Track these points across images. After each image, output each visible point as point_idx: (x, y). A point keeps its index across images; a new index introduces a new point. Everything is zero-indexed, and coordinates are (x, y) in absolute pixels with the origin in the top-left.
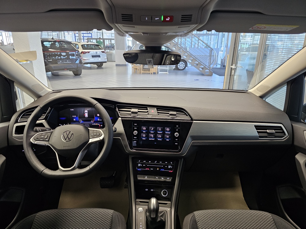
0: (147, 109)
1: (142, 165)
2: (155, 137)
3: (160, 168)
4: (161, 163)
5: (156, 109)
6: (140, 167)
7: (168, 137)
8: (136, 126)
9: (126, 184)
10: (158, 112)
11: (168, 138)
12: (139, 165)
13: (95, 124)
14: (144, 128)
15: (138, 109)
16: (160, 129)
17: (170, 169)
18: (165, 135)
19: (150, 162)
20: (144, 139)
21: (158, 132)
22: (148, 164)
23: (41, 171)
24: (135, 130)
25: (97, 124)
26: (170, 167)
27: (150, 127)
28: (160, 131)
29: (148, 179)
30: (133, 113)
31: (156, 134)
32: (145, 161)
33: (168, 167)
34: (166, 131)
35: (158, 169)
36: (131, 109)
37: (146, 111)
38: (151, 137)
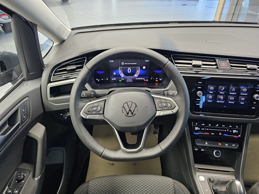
0: (215, 61)
1: (200, 129)
2: (226, 99)
3: (223, 133)
4: (223, 127)
5: (228, 61)
6: (197, 131)
7: (243, 99)
8: (200, 85)
9: (155, 130)
10: (232, 66)
11: (242, 101)
12: (197, 128)
13: (139, 79)
14: (212, 88)
15: (201, 61)
16: (234, 89)
17: (235, 134)
18: (240, 97)
19: (210, 125)
20: (210, 101)
21: (230, 93)
22: (207, 128)
23: (101, 153)
24: (199, 90)
25: (141, 79)
26: (234, 131)
27: (220, 87)
28: (233, 91)
29: (209, 145)
30: (195, 66)
31: (227, 94)
32: (204, 124)
33: (232, 131)
34: (243, 92)
35: (220, 134)
36: (191, 60)
37: (214, 63)
38: (220, 99)
